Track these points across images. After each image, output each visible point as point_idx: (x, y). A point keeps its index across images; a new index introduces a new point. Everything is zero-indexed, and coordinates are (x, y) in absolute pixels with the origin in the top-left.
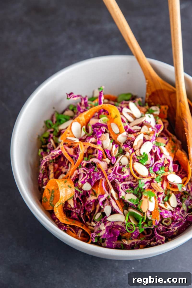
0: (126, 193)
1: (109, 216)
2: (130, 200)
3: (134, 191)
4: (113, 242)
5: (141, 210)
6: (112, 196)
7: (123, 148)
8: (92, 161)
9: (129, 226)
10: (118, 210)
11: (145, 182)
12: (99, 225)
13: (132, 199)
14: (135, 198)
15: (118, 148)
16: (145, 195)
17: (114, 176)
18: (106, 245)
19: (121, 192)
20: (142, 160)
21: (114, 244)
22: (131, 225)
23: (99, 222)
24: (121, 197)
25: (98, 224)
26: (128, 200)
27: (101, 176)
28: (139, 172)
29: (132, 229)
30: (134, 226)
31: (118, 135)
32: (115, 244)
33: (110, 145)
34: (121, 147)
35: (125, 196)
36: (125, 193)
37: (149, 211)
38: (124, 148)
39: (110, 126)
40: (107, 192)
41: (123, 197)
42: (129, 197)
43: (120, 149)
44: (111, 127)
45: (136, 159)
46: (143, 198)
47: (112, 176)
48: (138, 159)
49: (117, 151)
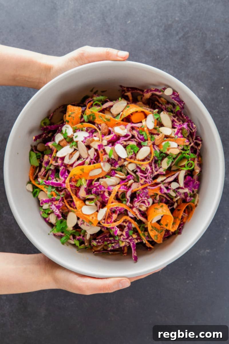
0: (161, 167)
1: (179, 184)
2: (168, 163)
3: (159, 160)
4: (195, 183)
5: (177, 154)
6: (162, 181)
7: (117, 167)
8: (129, 196)
9: (189, 167)
10: (175, 176)
11: (154, 149)
12: (180, 193)
13: (168, 162)
14: (166, 160)
15: (116, 172)
16: (165, 151)
17: (148, 178)
18: (196, 190)
19: (160, 172)
20: (135, 150)
21: (197, 183)
22: (188, 164)
23: (177, 193)
24: (164, 173)
25: (178, 194)
26: (168, 165)
27: (146, 190)
28: (146, 155)
29: (191, 164)
30: (189, 162)
31: (103, 170)
32: (197, 181)
33: (113, 179)
34: (116, 169)
35: (163, 168)
36: (161, 169)
37: (178, 147)
38: (118, 165)
39: (91, 177)
40: (159, 185)
41: (164, 171)
42: (165, 164)
43: (117, 170)
44: (93, 176)
45: (132, 155)
46: (168, 153)
47: (149, 180)
48: (133, 154)
49: (120, 173)
